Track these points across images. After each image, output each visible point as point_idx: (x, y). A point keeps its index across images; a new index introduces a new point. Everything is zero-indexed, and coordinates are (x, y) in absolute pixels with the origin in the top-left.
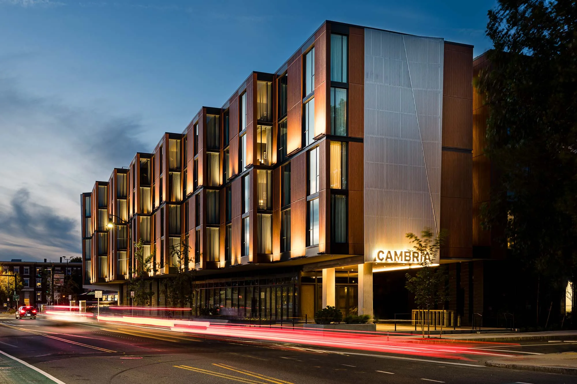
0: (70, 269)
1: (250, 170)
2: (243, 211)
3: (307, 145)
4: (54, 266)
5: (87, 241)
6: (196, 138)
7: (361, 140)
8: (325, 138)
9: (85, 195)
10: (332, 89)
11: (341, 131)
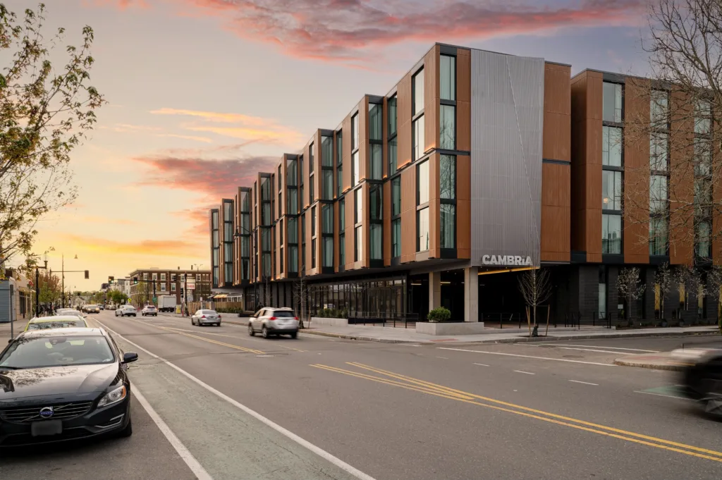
0: (200, 275)
1: (362, 184)
2: (356, 221)
3: (416, 159)
4: (186, 274)
5: (215, 251)
6: (311, 158)
7: (469, 153)
8: (435, 152)
9: (214, 211)
10: (441, 107)
11: (450, 145)
